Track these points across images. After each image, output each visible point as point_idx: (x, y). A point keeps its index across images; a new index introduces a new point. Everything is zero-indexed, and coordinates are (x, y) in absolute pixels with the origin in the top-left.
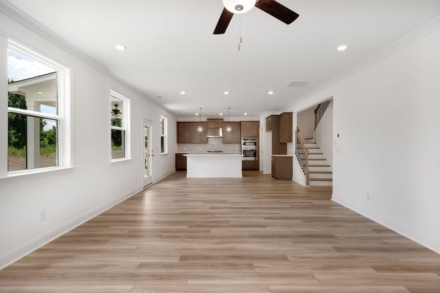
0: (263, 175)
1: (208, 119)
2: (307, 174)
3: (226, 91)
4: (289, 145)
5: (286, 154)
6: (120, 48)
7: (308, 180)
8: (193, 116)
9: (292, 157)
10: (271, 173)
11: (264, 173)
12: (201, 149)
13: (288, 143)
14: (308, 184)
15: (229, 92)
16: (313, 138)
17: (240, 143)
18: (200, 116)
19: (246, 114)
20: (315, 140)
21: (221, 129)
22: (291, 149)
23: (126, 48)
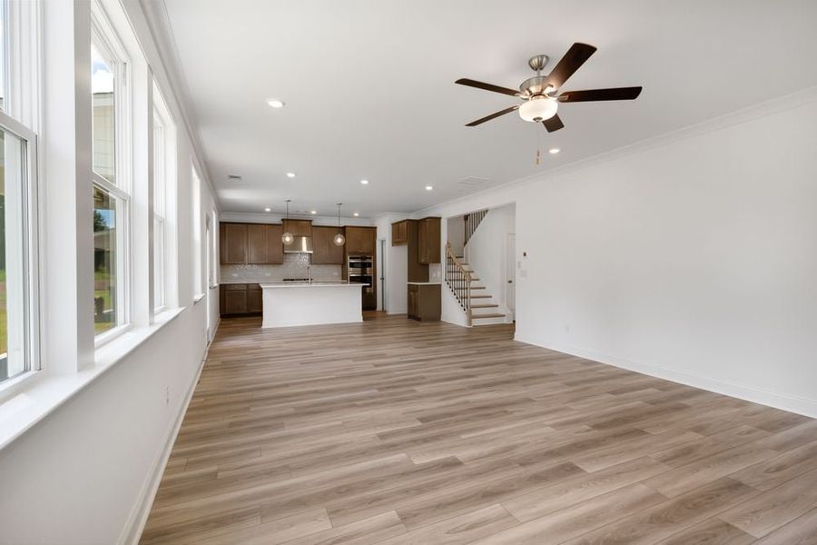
0: (388, 316)
1: (282, 220)
2: (467, 309)
3: (364, 179)
4: (432, 268)
5: (428, 281)
6: (276, 104)
7: (471, 317)
8: (260, 211)
9: (440, 285)
10: (406, 312)
11: (390, 313)
12: (268, 275)
13: (430, 265)
14: (470, 323)
15: (370, 181)
16: (462, 257)
17: (344, 264)
18: (272, 213)
19: (356, 215)
20: (467, 260)
21: (304, 239)
22: (439, 273)
23: (284, 104)
